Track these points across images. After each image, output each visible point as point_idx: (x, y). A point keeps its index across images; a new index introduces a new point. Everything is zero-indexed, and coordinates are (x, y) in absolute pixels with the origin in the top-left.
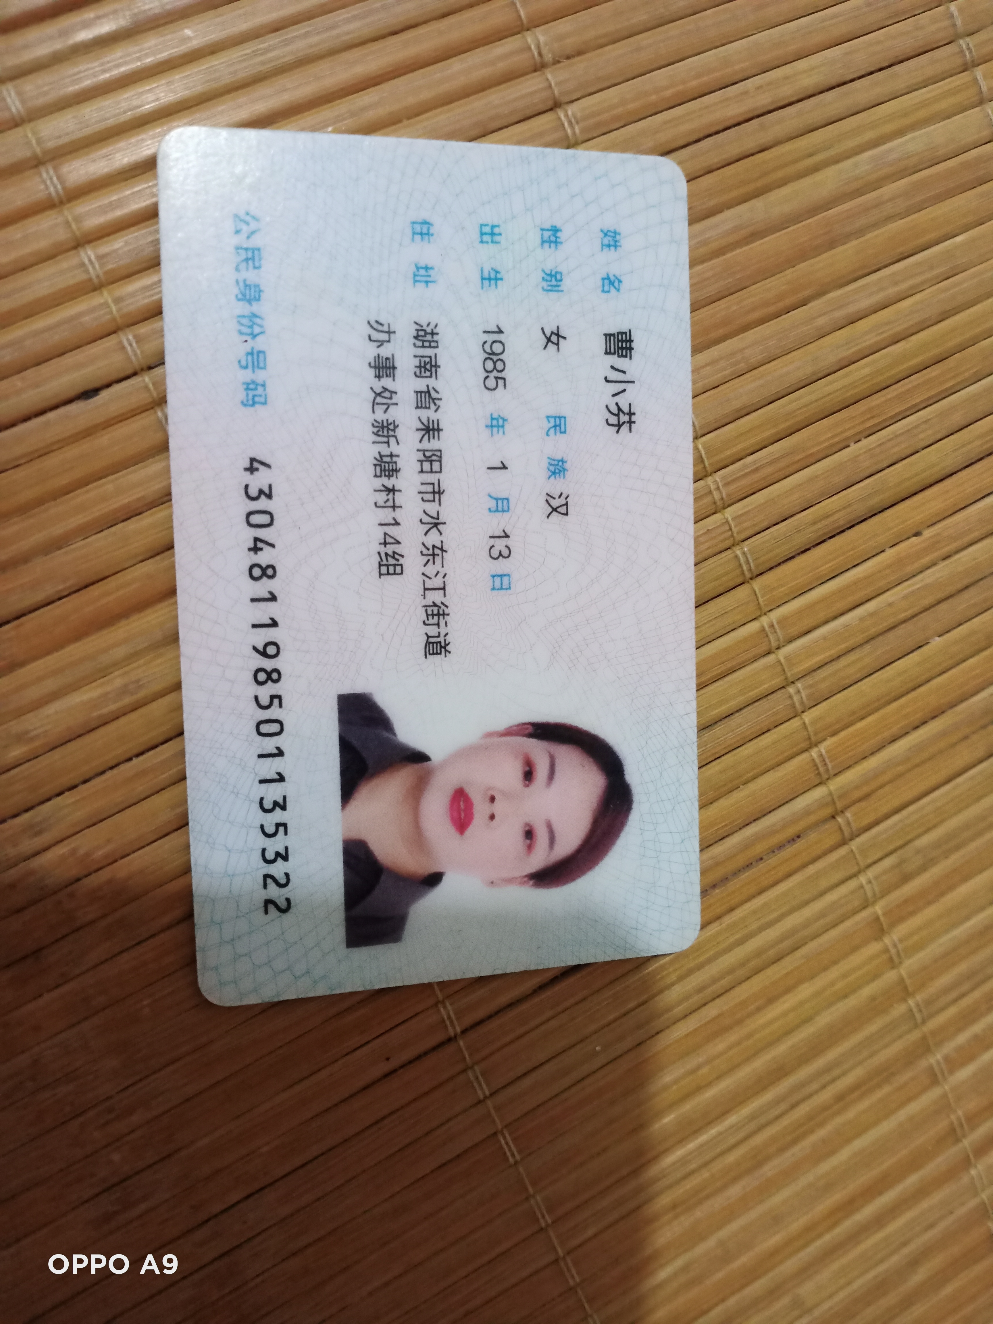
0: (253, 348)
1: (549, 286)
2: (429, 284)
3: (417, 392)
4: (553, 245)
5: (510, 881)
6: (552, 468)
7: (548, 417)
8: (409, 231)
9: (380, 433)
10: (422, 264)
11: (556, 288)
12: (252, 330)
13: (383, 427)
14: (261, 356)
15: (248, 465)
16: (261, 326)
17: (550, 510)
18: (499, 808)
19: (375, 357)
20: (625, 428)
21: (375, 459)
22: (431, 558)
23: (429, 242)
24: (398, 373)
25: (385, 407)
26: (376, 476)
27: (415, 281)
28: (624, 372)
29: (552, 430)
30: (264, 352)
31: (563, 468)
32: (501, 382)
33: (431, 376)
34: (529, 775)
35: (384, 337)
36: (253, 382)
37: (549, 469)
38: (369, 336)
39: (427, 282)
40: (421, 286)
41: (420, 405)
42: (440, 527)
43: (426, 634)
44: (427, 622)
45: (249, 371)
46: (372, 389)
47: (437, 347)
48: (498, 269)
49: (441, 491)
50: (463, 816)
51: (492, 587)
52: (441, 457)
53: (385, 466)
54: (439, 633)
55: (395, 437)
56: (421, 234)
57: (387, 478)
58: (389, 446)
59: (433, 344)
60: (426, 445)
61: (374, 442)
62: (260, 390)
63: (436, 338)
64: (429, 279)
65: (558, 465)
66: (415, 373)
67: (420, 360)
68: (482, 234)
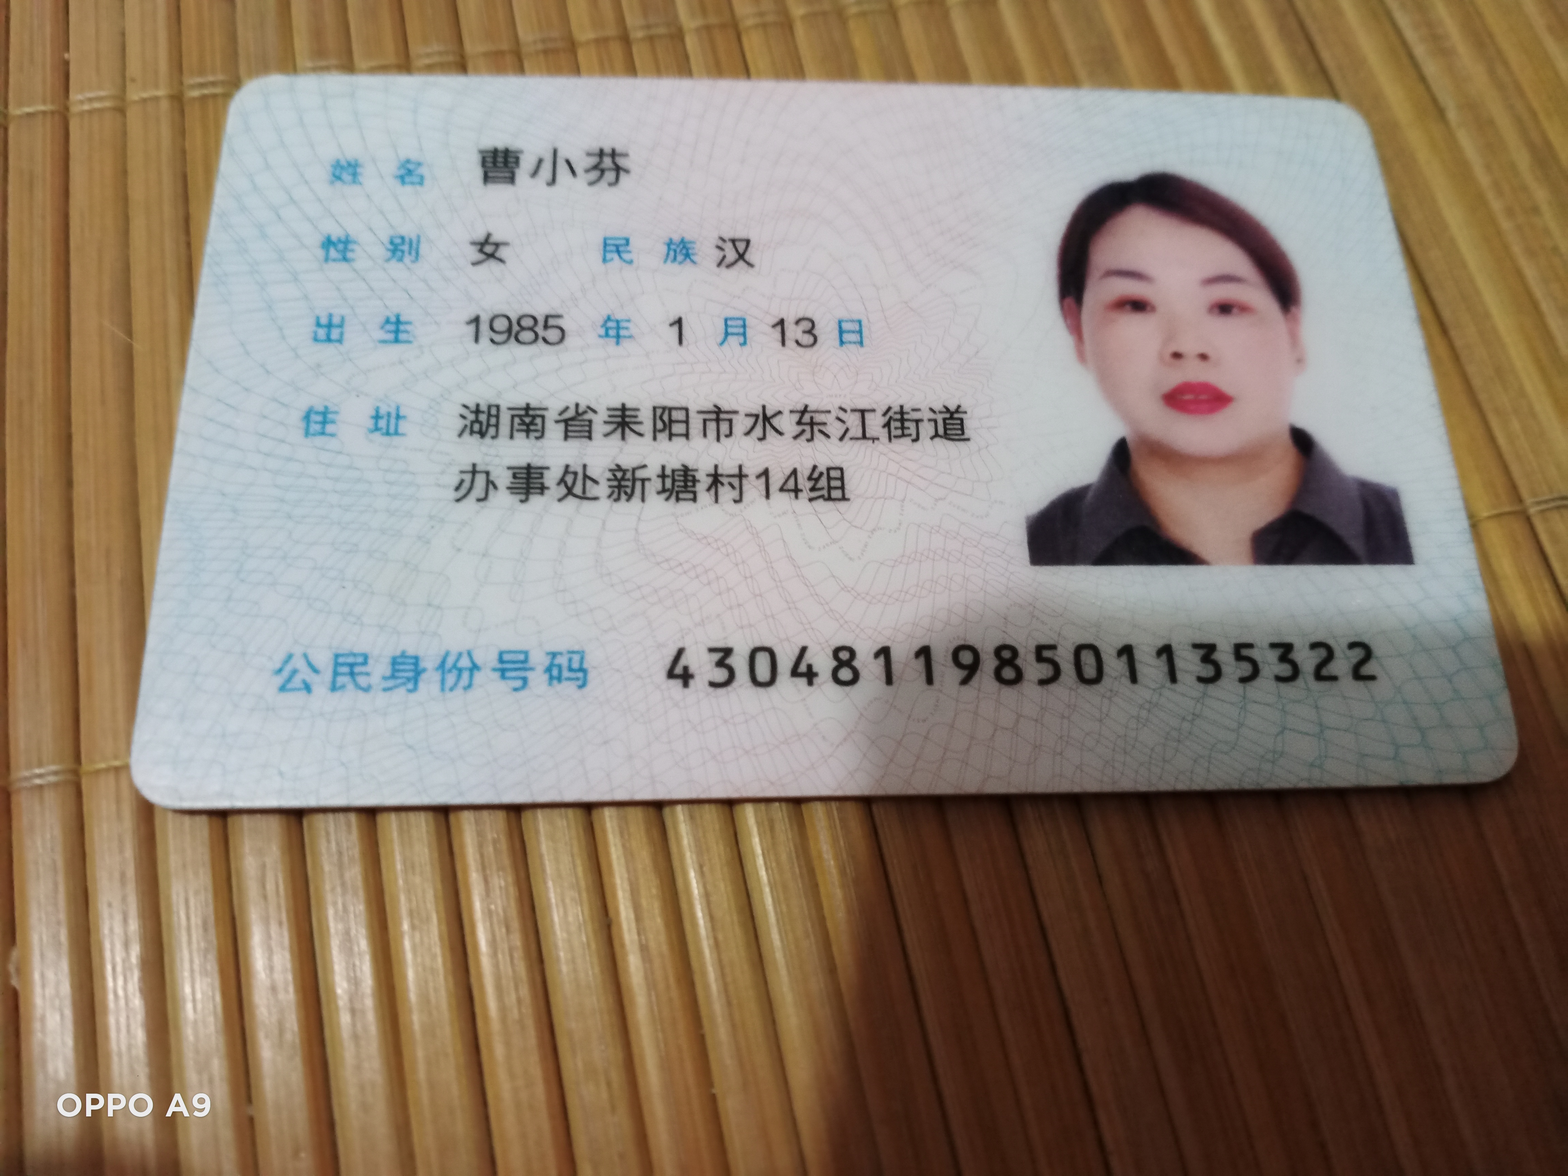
0: (494, 670)
1: (410, 253)
2: (402, 413)
3: (566, 437)
4: (350, 246)
5: (1294, 338)
6: (680, 258)
7: (605, 260)
8: (319, 441)
9: (629, 491)
10: (370, 423)
11: (414, 245)
12: (466, 669)
13: (619, 487)
14: (506, 657)
15: (678, 683)
16: (460, 655)
17: (741, 263)
18: (1189, 346)
19: (512, 493)
20: (621, 162)
21: (667, 499)
22: (816, 428)
23: (336, 413)
24: (536, 462)
25: (589, 483)
26: (694, 500)
27: (396, 433)
28: (540, 161)
29: (626, 256)
30: (501, 654)
31: (680, 243)
32: (551, 322)
33: (543, 417)
34: (1138, 306)
35: (480, 480)
36: (549, 670)
37: (680, 263)
38: (479, 500)
39: (398, 417)
40: (403, 427)
41: (587, 434)
42: (769, 413)
43: (932, 438)
44: (914, 436)
45: (529, 675)
46: (560, 500)
47: (498, 407)
48: (381, 319)
49: (716, 410)
50: (1203, 397)
51: (858, 346)
52: (664, 409)
53: (678, 486)
54: (930, 420)
55: (634, 470)
56: (324, 423)
57: (698, 485)
58: (649, 479)
59: (494, 411)
60: (647, 427)
61: (643, 500)
62: (563, 661)
63: (484, 408)
64: (394, 415)
65: (675, 251)
66: (537, 438)
67: (518, 431)
68: (329, 340)
